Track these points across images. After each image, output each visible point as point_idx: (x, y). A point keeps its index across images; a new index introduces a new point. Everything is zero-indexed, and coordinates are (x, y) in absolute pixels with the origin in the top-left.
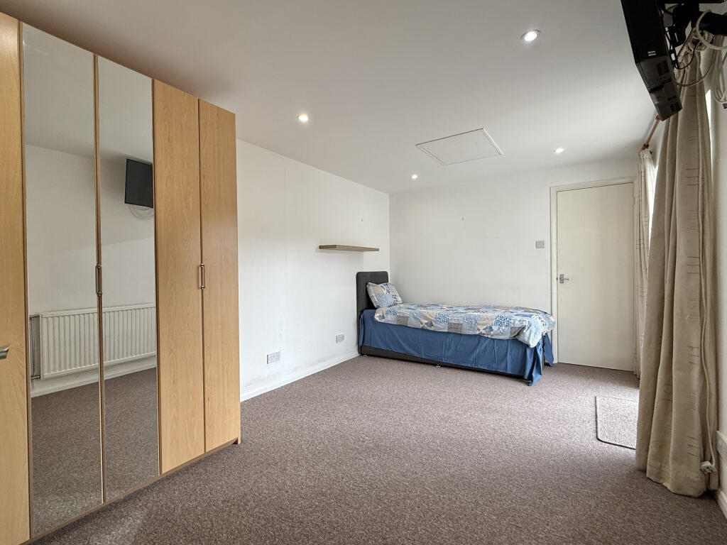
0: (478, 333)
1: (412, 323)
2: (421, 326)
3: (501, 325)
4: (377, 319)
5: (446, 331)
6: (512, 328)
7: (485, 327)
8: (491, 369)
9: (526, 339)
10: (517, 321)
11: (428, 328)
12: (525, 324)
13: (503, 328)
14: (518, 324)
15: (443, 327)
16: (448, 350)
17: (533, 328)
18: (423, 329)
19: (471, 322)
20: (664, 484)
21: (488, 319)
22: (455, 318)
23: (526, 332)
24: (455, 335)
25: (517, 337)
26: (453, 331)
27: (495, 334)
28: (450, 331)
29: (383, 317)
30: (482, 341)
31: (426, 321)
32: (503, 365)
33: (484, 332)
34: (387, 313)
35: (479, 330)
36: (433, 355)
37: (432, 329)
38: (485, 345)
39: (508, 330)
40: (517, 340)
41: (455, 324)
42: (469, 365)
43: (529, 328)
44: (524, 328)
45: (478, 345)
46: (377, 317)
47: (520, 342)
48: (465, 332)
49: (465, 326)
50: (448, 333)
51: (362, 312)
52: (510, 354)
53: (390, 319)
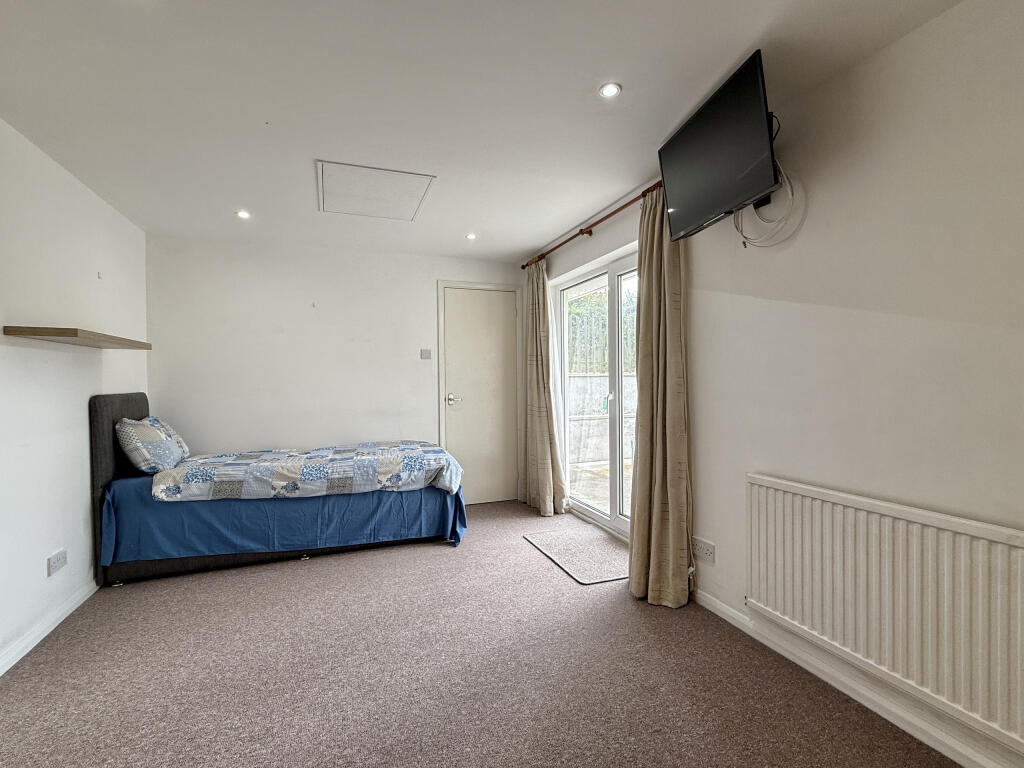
0: (379, 487)
1: (253, 490)
2: (273, 493)
3: (411, 470)
4: (163, 496)
5: (324, 493)
6: (427, 472)
7: (389, 476)
8: (399, 538)
9: (447, 484)
10: (432, 461)
11: (288, 495)
12: (443, 462)
13: (416, 473)
14: (434, 465)
15: (318, 488)
16: (328, 526)
17: (452, 467)
18: (276, 499)
19: (367, 472)
20: (664, 604)
21: (391, 463)
22: (340, 469)
23: (446, 474)
24: (341, 497)
25: (433, 484)
26: (336, 491)
27: (403, 485)
28: (331, 492)
29: (178, 490)
30: (385, 499)
31: (284, 484)
32: (416, 528)
33: (388, 484)
34: (187, 480)
35: (380, 482)
36: (299, 542)
37: (297, 494)
38: (388, 504)
39: (421, 475)
40: (434, 488)
41: (339, 479)
42: (364, 541)
43: (448, 468)
44: (442, 469)
45: (377, 508)
46: (159, 491)
47: (439, 489)
48: (357, 489)
49: (358, 480)
50: (326, 496)
51: (107, 487)
52: (426, 510)
53: (196, 491)
